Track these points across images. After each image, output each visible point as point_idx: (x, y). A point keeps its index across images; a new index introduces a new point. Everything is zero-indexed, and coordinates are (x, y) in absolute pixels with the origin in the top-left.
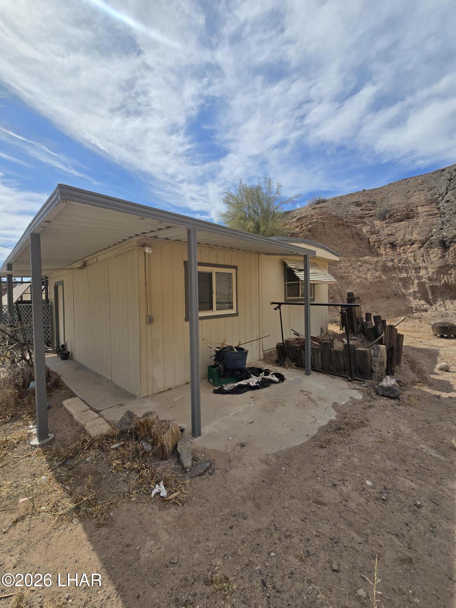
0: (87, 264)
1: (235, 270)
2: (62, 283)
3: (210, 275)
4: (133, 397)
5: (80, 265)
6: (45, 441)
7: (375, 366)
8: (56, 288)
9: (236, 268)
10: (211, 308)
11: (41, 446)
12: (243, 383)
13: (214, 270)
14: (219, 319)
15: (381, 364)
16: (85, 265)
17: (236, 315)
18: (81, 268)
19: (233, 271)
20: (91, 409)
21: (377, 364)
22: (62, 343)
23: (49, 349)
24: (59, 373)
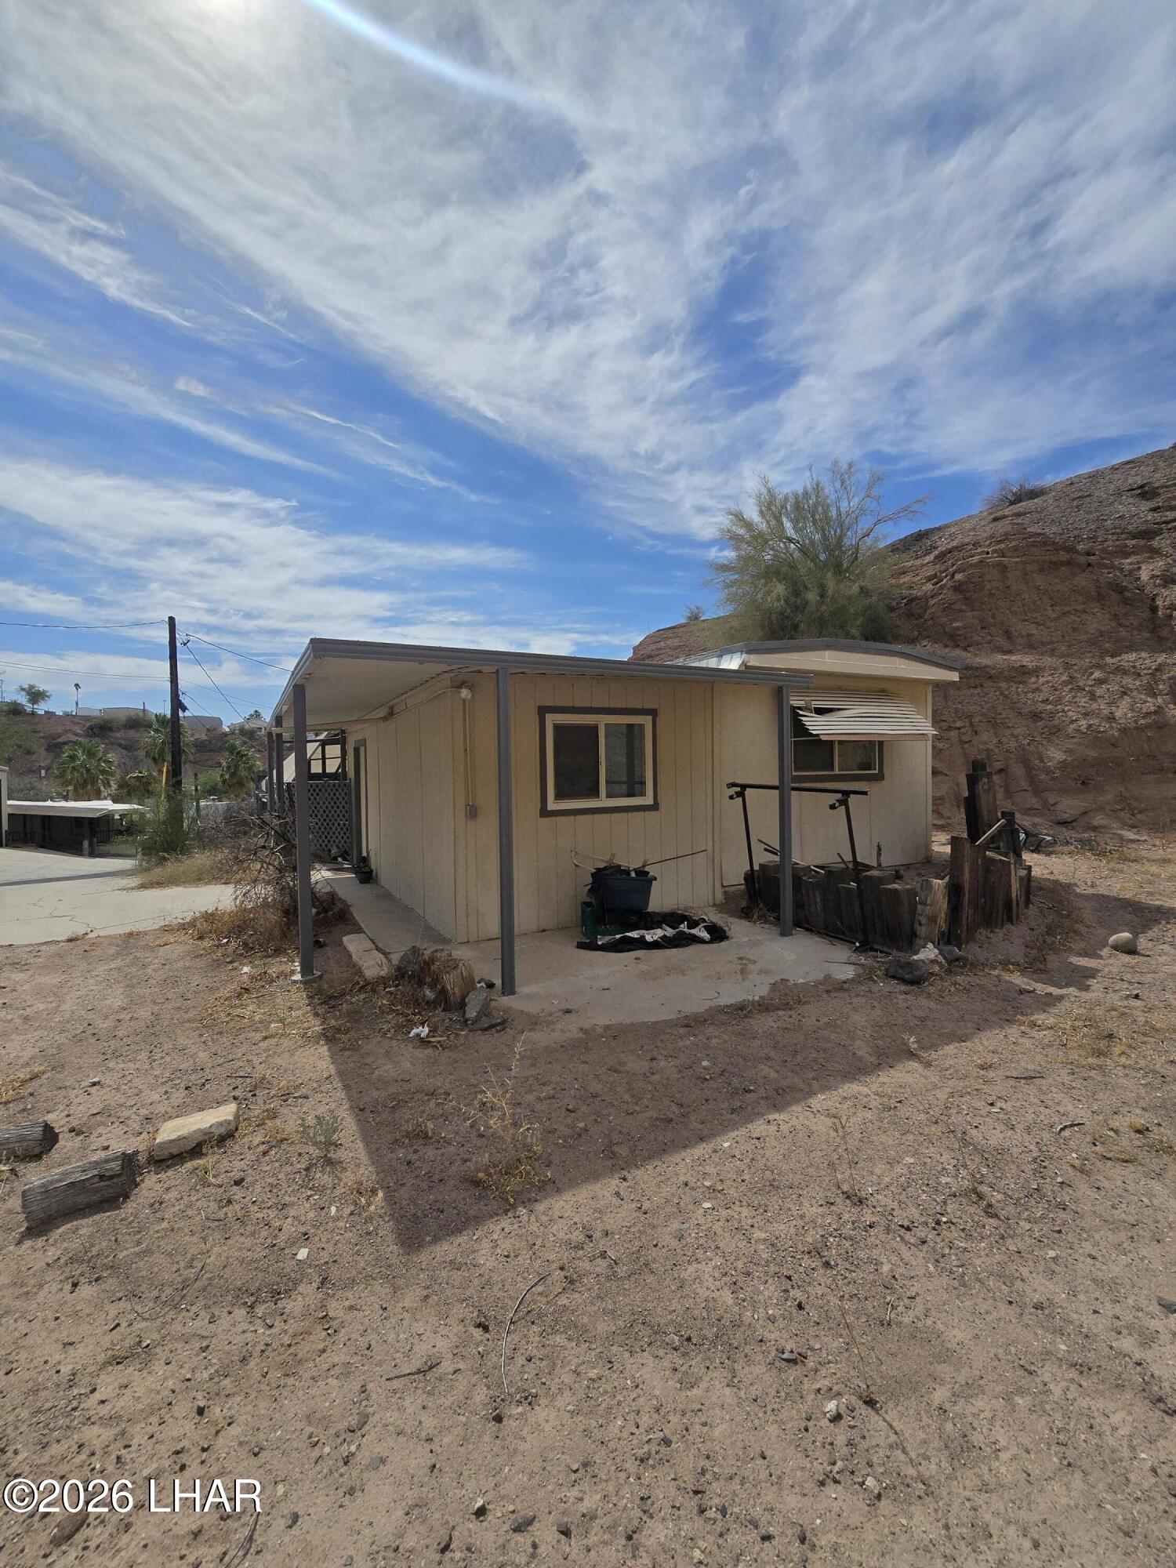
0: (395, 711)
1: (650, 718)
2: (364, 742)
3: (594, 729)
4: (447, 941)
5: (382, 715)
6: (309, 977)
7: (920, 924)
8: (357, 751)
9: (653, 713)
10: (594, 792)
11: (304, 983)
12: (634, 934)
13: (602, 721)
14: (614, 815)
15: (933, 920)
16: (392, 713)
17: (655, 807)
18: (385, 719)
19: (647, 721)
20: (378, 949)
21: (924, 921)
22: (364, 854)
23: (346, 866)
24: (350, 901)
